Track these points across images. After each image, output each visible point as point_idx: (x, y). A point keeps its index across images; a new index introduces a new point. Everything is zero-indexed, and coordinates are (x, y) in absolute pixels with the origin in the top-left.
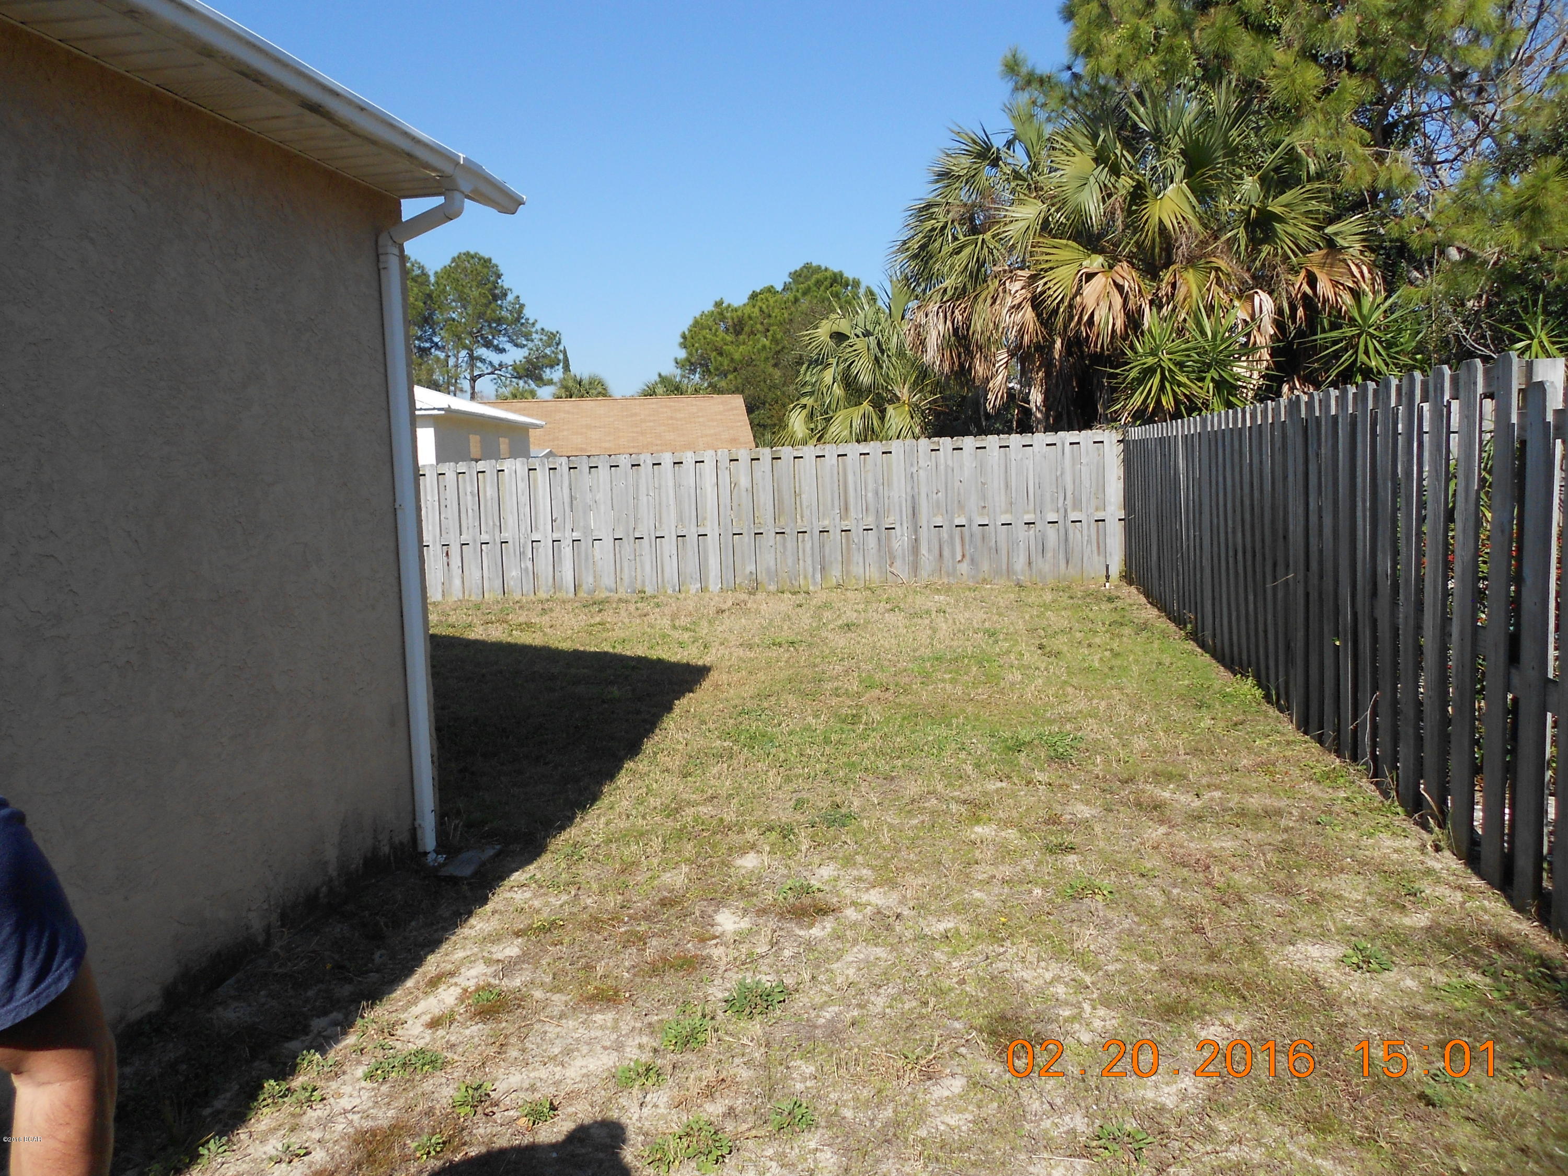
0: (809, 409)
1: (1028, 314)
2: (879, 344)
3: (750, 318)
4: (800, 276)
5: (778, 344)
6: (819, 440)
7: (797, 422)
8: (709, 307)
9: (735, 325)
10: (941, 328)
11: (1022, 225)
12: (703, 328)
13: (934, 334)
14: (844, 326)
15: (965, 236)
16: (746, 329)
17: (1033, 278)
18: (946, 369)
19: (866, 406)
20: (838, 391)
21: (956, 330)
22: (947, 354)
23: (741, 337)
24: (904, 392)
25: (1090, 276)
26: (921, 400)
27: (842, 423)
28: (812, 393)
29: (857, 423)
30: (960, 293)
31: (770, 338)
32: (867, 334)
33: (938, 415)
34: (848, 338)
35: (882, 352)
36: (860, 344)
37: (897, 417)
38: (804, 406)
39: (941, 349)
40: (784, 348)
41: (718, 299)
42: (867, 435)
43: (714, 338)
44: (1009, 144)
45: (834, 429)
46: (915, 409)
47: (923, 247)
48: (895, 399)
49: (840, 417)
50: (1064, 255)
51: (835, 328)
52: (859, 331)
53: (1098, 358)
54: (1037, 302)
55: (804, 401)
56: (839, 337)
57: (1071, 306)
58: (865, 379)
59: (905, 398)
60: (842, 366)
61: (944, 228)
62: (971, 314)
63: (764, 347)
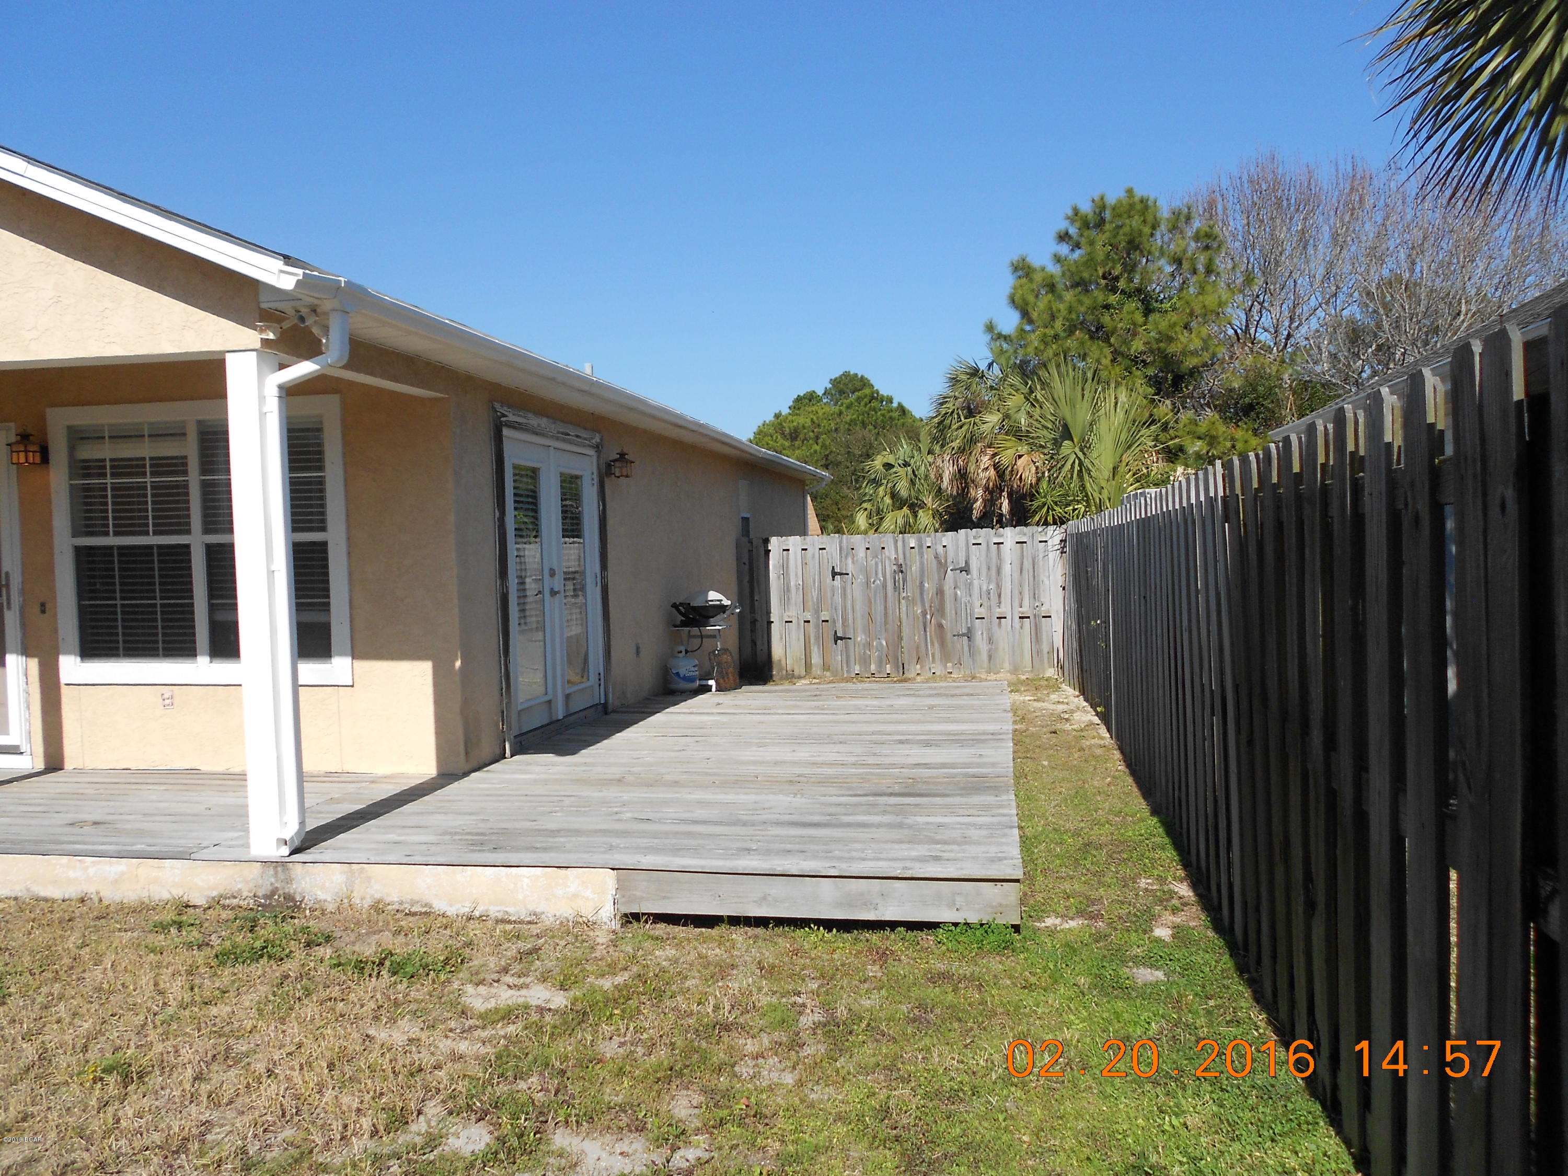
0: (869, 510)
1: (992, 472)
2: (913, 471)
3: (804, 427)
4: (840, 382)
5: (826, 449)
6: (876, 531)
7: (861, 520)
8: (770, 418)
9: (791, 434)
10: (951, 469)
11: (991, 425)
12: (766, 435)
13: (947, 472)
14: (891, 459)
15: (965, 418)
16: (802, 436)
17: (994, 455)
18: (955, 493)
19: (905, 509)
20: (888, 500)
21: (959, 471)
22: (955, 482)
23: (797, 443)
24: (929, 501)
25: (1020, 457)
26: (939, 506)
27: (891, 520)
28: (870, 500)
29: (900, 521)
30: (962, 450)
31: (820, 444)
32: (906, 464)
33: (951, 514)
34: (893, 466)
35: (915, 476)
36: (901, 471)
37: (924, 518)
38: (866, 509)
39: (951, 481)
40: (831, 452)
41: (777, 412)
42: (907, 529)
43: (775, 444)
44: (990, 365)
45: (886, 524)
46: (936, 514)
47: (940, 423)
48: (923, 506)
49: (890, 516)
50: (1008, 444)
51: (885, 460)
52: (901, 462)
53: (1024, 496)
54: (996, 466)
55: (865, 505)
56: (888, 466)
57: (1012, 471)
58: (904, 493)
59: (929, 505)
60: (889, 485)
61: (953, 412)
62: (967, 463)
63: (815, 452)
